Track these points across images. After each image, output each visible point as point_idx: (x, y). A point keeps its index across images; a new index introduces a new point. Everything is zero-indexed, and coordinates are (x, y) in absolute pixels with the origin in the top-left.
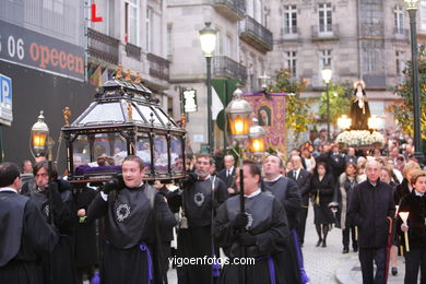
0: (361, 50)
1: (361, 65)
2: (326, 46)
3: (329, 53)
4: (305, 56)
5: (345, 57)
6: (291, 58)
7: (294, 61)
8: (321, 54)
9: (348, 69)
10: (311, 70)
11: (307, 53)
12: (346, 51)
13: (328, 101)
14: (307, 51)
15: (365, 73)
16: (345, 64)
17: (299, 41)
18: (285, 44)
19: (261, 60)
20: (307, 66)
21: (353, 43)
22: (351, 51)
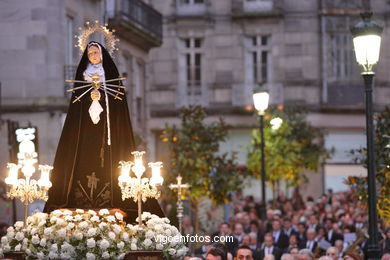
0: (326, 38)
1: (325, 65)
2: (259, 29)
3: (264, 42)
4: (219, 48)
5: (294, 49)
6: (193, 51)
7: (198, 57)
8: (248, 43)
9: (300, 72)
10: (229, 74)
11: (221, 41)
12: (297, 38)
13: (262, 145)
14: (222, 37)
15: (333, 79)
16: (294, 63)
17: (208, 19)
18: (180, 23)
19: (141, 64)
20: (223, 66)
21: (310, 23)
22: (306, 37)
